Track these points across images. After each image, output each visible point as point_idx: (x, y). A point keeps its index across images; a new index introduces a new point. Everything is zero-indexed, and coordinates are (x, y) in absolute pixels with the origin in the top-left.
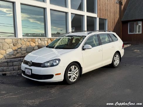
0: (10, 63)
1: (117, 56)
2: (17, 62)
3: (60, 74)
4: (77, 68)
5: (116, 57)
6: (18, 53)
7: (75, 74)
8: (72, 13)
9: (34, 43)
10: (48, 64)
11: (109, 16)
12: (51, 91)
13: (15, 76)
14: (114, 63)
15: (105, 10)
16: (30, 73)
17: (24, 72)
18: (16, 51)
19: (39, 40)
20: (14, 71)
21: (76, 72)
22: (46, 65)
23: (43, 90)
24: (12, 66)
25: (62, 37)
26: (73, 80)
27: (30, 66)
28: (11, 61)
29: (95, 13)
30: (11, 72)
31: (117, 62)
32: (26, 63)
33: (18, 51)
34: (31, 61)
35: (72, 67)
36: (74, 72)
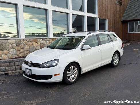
0: (12, 63)
1: (117, 55)
2: (19, 62)
3: (59, 74)
4: (76, 68)
5: (115, 56)
6: (21, 53)
7: (74, 74)
8: (72, 14)
9: (37, 43)
10: (48, 64)
11: (109, 16)
12: (50, 91)
13: (17, 76)
14: (114, 62)
15: (105, 10)
16: (30, 74)
17: (24, 72)
18: (19, 51)
19: (41, 40)
20: (16, 70)
21: (75, 72)
22: (45, 65)
23: (42, 90)
24: (14, 66)
25: (63, 38)
26: (73, 80)
27: (30, 66)
28: (13, 61)
29: (96, 14)
30: (14, 71)
31: (116, 62)
32: (27, 63)
33: (21, 51)
34: (31, 62)
35: (71, 67)
36: (73, 72)
